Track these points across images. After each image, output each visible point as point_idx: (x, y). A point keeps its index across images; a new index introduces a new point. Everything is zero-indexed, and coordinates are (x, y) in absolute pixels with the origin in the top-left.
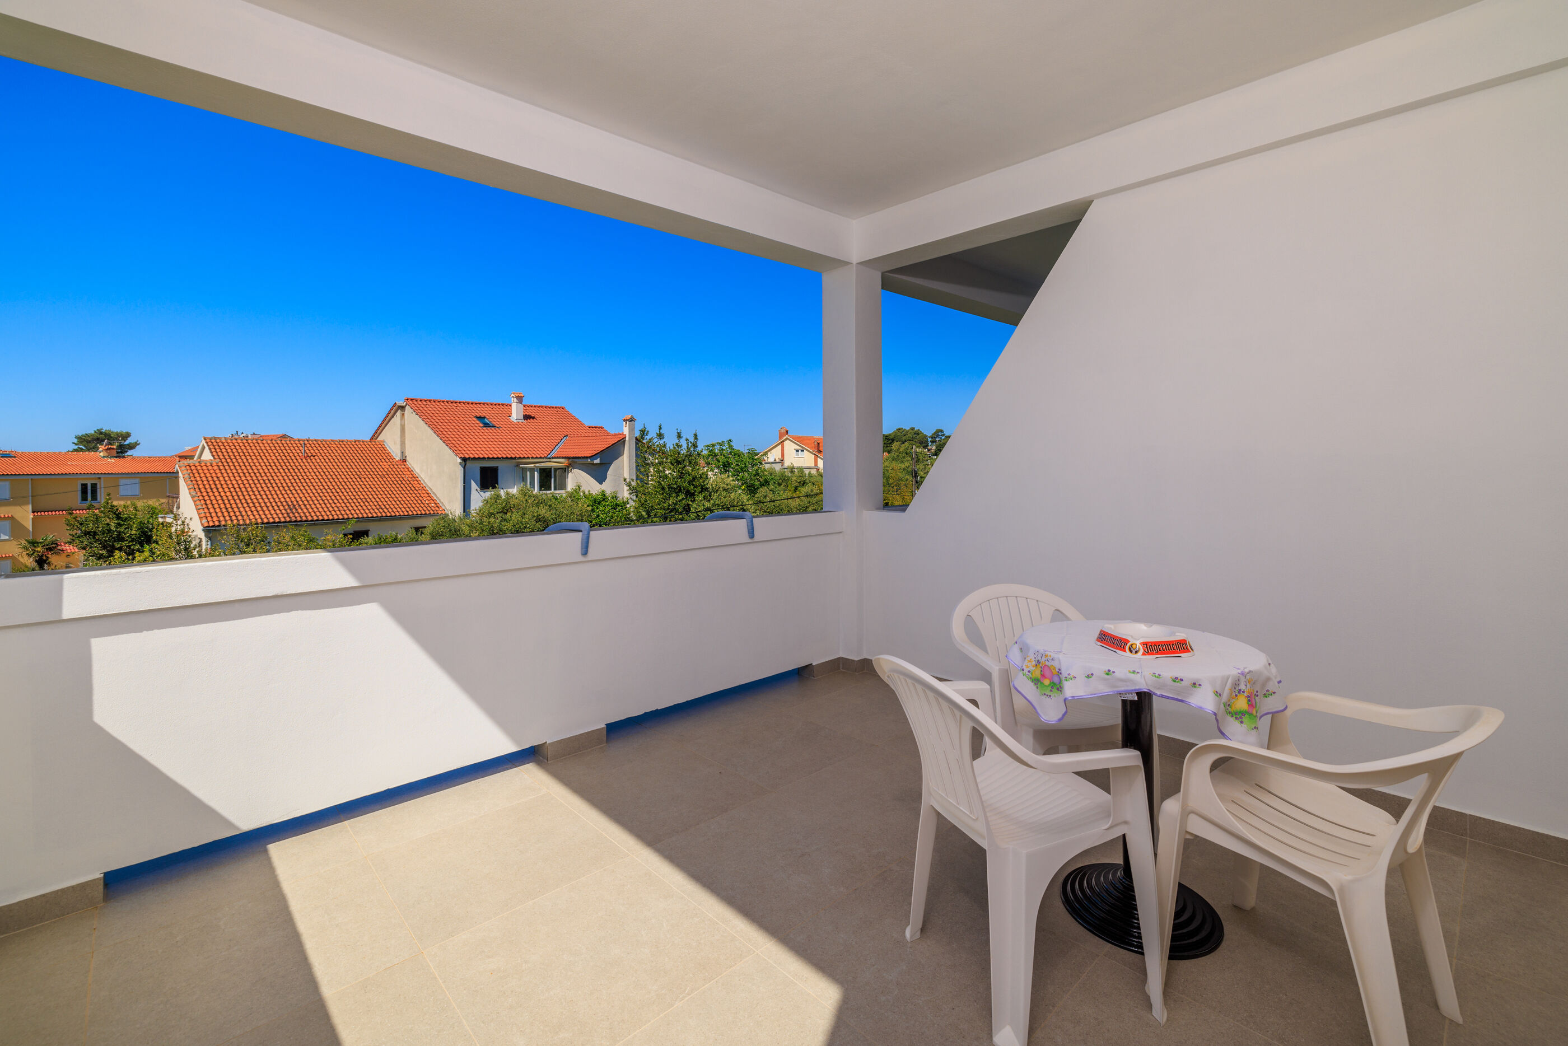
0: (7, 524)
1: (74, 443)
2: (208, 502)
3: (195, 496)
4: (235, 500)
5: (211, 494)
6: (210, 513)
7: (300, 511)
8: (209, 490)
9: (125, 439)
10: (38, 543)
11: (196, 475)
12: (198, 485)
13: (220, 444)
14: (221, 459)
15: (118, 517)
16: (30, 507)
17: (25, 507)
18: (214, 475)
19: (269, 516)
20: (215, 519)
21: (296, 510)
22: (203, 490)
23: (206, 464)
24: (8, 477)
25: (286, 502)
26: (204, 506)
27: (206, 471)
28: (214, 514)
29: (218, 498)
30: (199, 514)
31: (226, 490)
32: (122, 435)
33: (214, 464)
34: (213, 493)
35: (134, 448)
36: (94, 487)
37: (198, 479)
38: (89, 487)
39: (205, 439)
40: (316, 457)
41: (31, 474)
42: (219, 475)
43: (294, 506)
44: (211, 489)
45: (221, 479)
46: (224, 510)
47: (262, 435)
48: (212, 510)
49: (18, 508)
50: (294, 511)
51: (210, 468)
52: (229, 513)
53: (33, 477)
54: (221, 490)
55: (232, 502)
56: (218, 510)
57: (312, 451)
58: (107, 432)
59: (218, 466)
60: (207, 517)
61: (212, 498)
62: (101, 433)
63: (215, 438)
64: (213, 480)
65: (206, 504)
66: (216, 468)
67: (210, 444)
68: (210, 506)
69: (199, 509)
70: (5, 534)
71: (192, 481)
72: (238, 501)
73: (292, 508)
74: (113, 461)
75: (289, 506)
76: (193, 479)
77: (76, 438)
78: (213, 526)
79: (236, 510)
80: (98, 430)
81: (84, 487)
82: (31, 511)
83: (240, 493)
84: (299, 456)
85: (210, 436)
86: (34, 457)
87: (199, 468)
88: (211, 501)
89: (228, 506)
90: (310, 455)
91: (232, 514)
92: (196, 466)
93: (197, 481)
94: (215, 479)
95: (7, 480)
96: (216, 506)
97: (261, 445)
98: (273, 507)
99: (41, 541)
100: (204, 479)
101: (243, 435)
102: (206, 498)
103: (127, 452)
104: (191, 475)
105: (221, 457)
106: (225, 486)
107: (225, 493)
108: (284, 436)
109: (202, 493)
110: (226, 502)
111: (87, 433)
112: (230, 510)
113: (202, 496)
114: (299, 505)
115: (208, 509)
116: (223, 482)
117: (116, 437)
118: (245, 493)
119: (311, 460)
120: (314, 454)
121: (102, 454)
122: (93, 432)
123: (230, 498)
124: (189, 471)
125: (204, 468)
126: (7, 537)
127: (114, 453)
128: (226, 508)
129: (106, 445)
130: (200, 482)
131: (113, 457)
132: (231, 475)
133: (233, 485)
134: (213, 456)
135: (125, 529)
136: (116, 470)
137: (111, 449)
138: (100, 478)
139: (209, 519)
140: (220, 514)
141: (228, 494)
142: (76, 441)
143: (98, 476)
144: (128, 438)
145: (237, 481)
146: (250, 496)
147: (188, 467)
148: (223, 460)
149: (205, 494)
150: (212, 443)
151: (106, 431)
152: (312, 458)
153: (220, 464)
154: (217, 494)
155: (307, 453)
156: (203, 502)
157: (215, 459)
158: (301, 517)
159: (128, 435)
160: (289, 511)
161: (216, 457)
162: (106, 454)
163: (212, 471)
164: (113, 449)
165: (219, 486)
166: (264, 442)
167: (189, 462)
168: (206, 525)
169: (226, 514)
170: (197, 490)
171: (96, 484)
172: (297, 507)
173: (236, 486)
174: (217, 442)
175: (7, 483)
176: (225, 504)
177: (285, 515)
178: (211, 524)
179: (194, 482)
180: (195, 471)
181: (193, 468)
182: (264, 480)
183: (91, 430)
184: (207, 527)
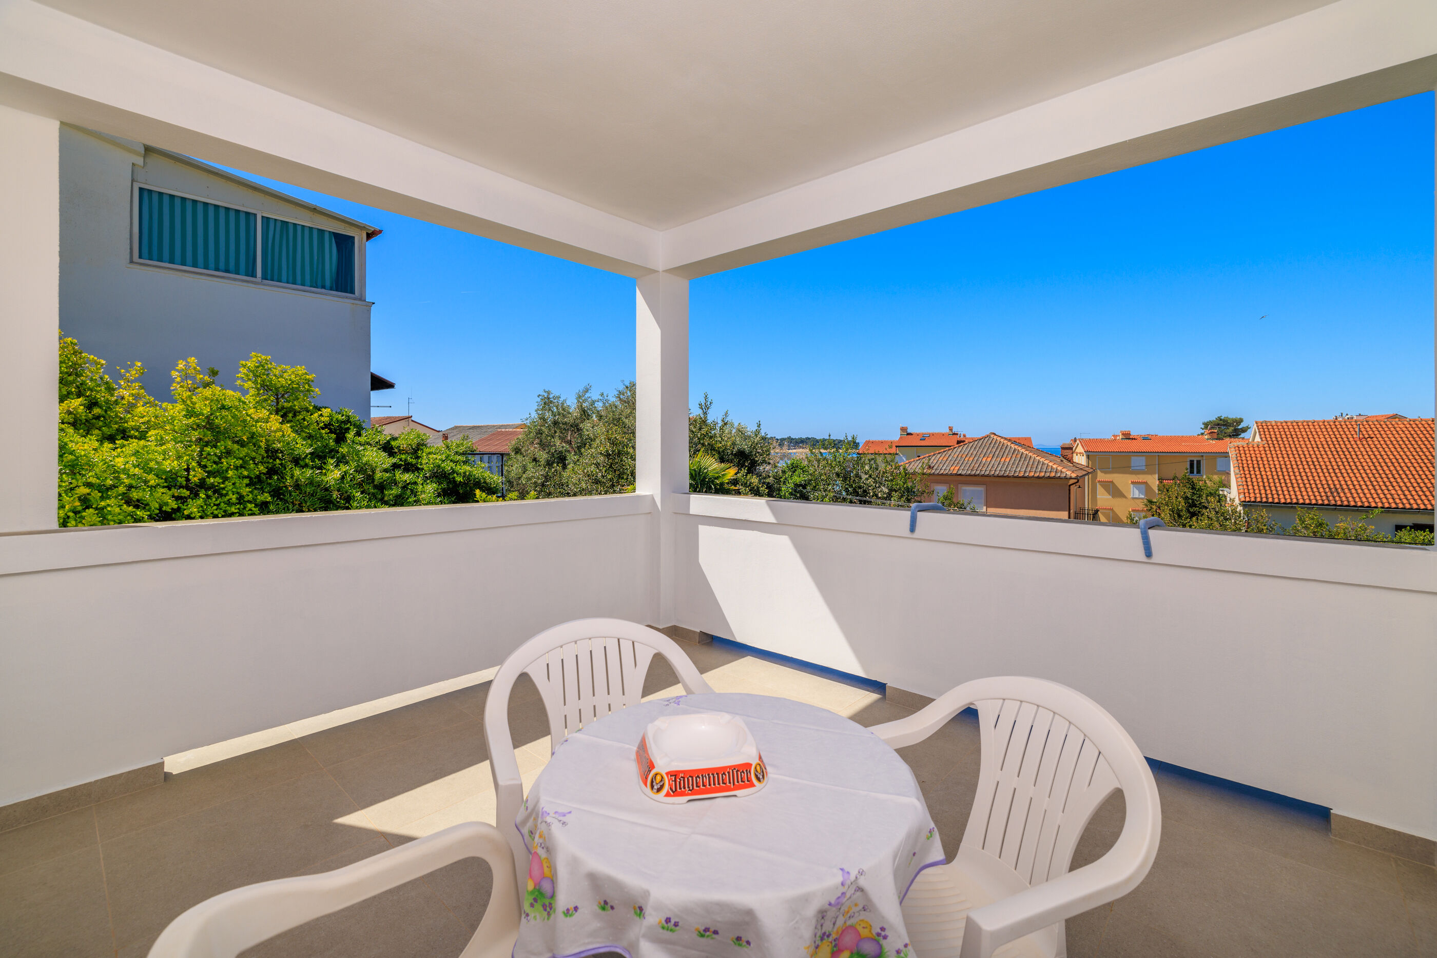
0: (1143, 486)
1: (1201, 428)
2: (1249, 480)
3: (1237, 474)
4: (1274, 480)
5: (1252, 472)
6: (1248, 490)
7: (1342, 495)
8: (1251, 469)
9: (1239, 424)
10: (1153, 502)
11: (1243, 455)
12: (1243, 464)
13: (1270, 427)
14: (1267, 441)
15: (1193, 488)
16: (1157, 476)
17: (1154, 476)
18: (1258, 455)
19: (1306, 497)
20: (1252, 495)
21: (1338, 493)
22: (1246, 469)
23: (1253, 445)
24: (1144, 454)
25: (1328, 485)
26: (1244, 483)
27: (1252, 452)
28: (1251, 491)
29: (1259, 476)
30: (1238, 490)
31: (1268, 469)
32: (1236, 420)
33: (1261, 445)
34: (1255, 472)
35: (1246, 431)
36: (1199, 462)
37: (1244, 458)
38: (1195, 462)
39: (1256, 423)
40: (1375, 439)
41: (1158, 452)
42: (1264, 456)
43: (1336, 489)
44: (1254, 468)
45: (1265, 459)
46: (1262, 488)
47: (1369, 415)
48: (1250, 487)
49: (1150, 476)
50: (1335, 494)
51: (1256, 449)
52: (1266, 491)
53: (1159, 454)
54: (1262, 469)
55: (1271, 481)
56: (1256, 487)
57: (1371, 433)
58: (1225, 419)
59: (1264, 447)
60: (1245, 493)
61: (1253, 476)
62: (1221, 420)
63: (1266, 421)
64: (1257, 460)
65: (1246, 482)
66: (1261, 449)
67: (1260, 427)
68: (1249, 483)
69: (1239, 486)
70: (1142, 494)
71: (1238, 460)
72: (1277, 481)
73: (1334, 491)
74: (1214, 442)
75: (1330, 489)
76: (1239, 458)
77: (1203, 424)
78: (1249, 502)
79: (1273, 488)
80: (1218, 417)
81: (1192, 463)
82: (1157, 479)
83: (1280, 473)
84: (1353, 438)
85: (1262, 420)
86: (1163, 439)
87: (1246, 449)
88: (1252, 479)
89: (1266, 484)
90: (1367, 436)
91: (1269, 492)
92: (1244, 448)
93: (1242, 461)
94: (1259, 459)
95: (1143, 456)
96: (1255, 484)
97: (1311, 427)
98: (1312, 488)
99: (1155, 501)
100: (1249, 459)
101: (1347, 417)
102: (1248, 476)
103: (1240, 435)
104: (1238, 455)
105: (1269, 439)
106: (1267, 466)
107: (1266, 472)
108: (1394, 417)
109: (1244, 471)
110: (1265, 480)
111: (1211, 420)
112: (1267, 488)
113: (1244, 474)
114: (1343, 489)
115: (1247, 486)
116: (1266, 462)
117: (1232, 422)
118: (1285, 474)
119: (1367, 441)
120: (1373, 436)
121: (1206, 437)
122: (1215, 419)
123: (1270, 477)
124: (1238, 451)
125: (1251, 449)
126: (1143, 497)
127: (1215, 436)
128: (1264, 487)
129: (1210, 429)
130: (1245, 462)
131: (1214, 439)
132: (1274, 456)
133: (1275, 465)
134: (1261, 438)
135: (1197, 497)
136: (1214, 450)
137: (1213, 432)
138: (1203, 456)
139: (1247, 495)
140: (1257, 491)
141: (1269, 473)
142: (1203, 426)
143: (1201, 455)
144: (1242, 423)
145: (1279, 461)
146: (1289, 476)
147: (1237, 448)
148: (1270, 442)
149: (1247, 472)
150: (1262, 426)
151: (1225, 417)
152: (1369, 439)
153: (1266, 445)
154: (1258, 473)
155: (1363, 435)
156: (1244, 479)
157: (1262, 440)
158: (1342, 501)
159: (1241, 421)
160: (1329, 494)
161: (1264, 439)
162: (1210, 437)
163: (1257, 452)
164: (1215, 432)
165: (1261, 466)
166: (1315, 424)
167: (1238, 444)
168: (1243, 499)
169: (1263, 492)
170: (1241, 468)
171: (1200, 461)
172: (1340, 490)
173: (1278, 466)
174: (1267, 426)
175: (1144, 458)
176: (1264, 483)
177: (1324, 498)
178: (1248, 499)
179: (1240, 461)
180: (1242, 452)
181: (1241, 449)
182: (1307, 462)
183: (1213, 418)
184: (1243, 501)
